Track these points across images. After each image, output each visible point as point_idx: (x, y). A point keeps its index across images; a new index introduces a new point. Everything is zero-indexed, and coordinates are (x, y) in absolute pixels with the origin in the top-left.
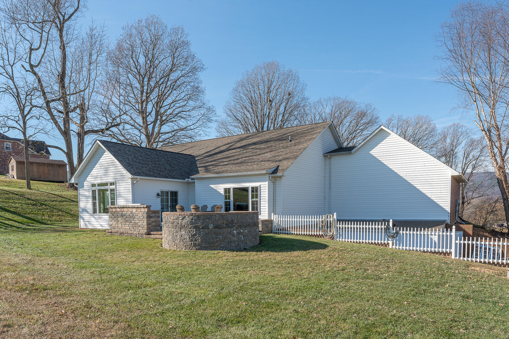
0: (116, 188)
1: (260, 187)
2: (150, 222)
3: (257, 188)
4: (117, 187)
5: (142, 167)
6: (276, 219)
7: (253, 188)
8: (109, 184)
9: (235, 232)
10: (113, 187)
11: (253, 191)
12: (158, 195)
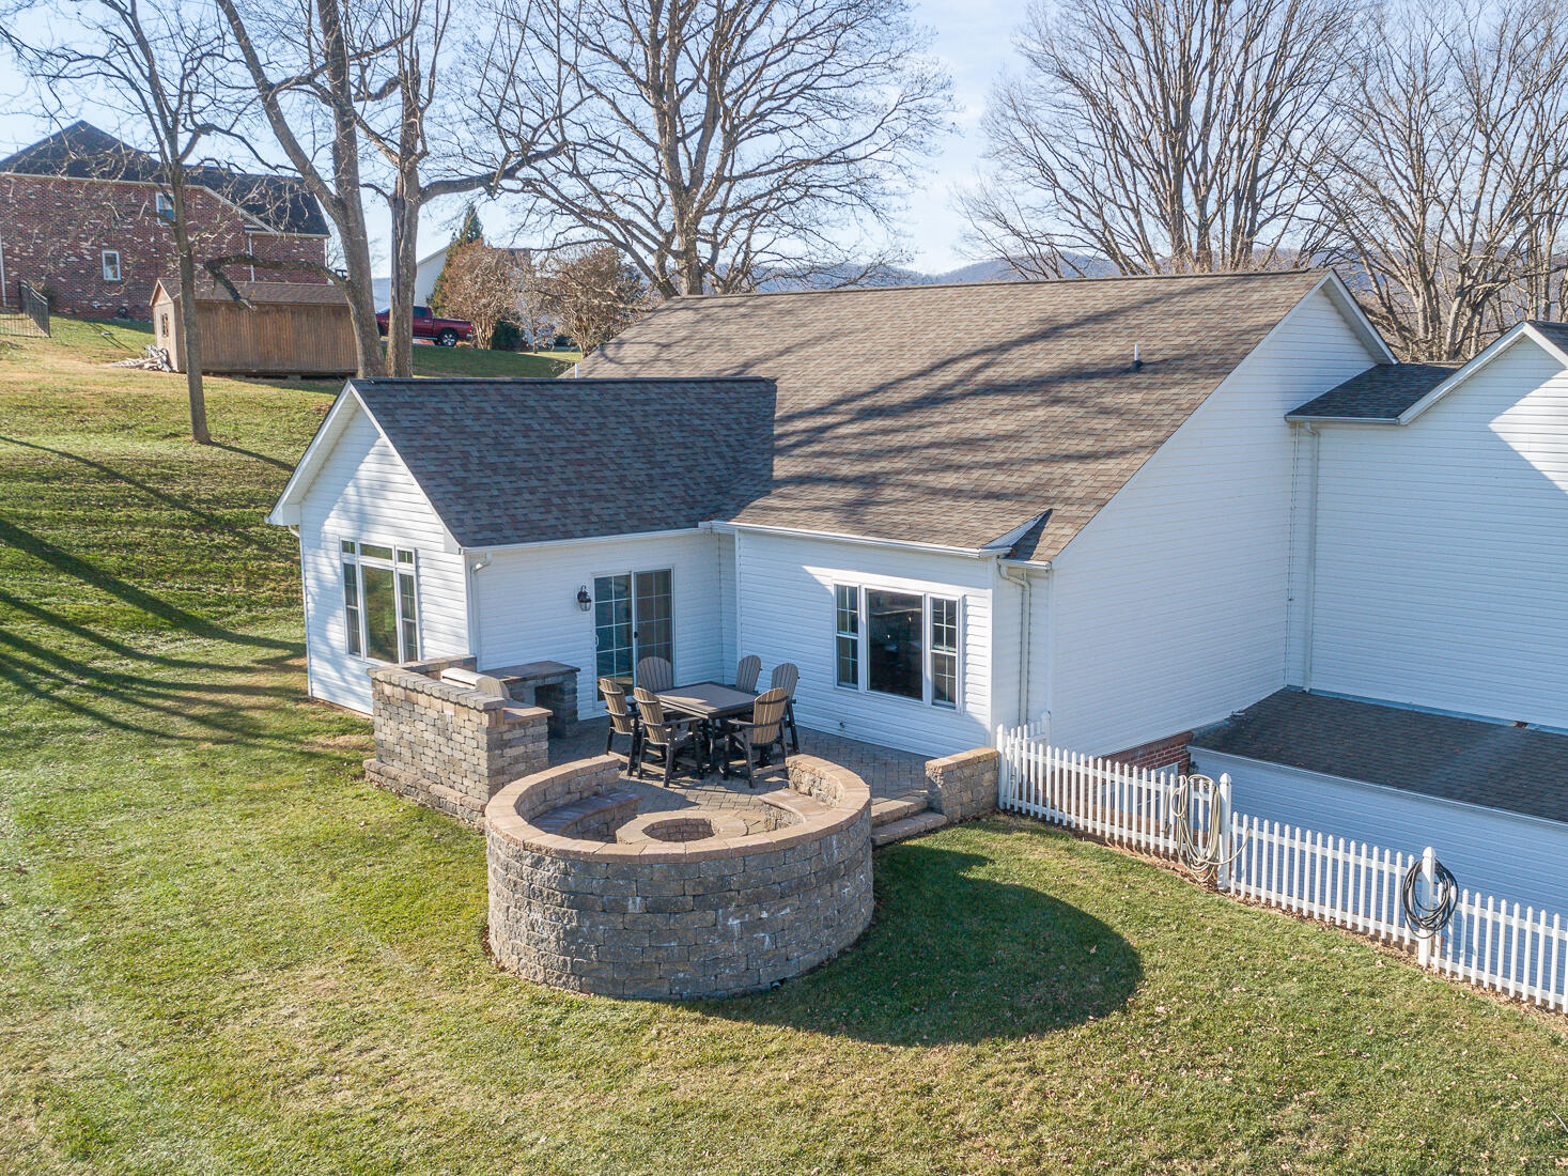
0: (418, 576)
1: (965, 606)
2: (500, 763)
3: (952, 605)
4: (422, 571)
5: (518, 492)
6: (1012, 752)
7: (937, 604)
8: (395, 555)
9: (734, 922)
10: (406, 568)
11: (937, 617)
12: (582, 597)
